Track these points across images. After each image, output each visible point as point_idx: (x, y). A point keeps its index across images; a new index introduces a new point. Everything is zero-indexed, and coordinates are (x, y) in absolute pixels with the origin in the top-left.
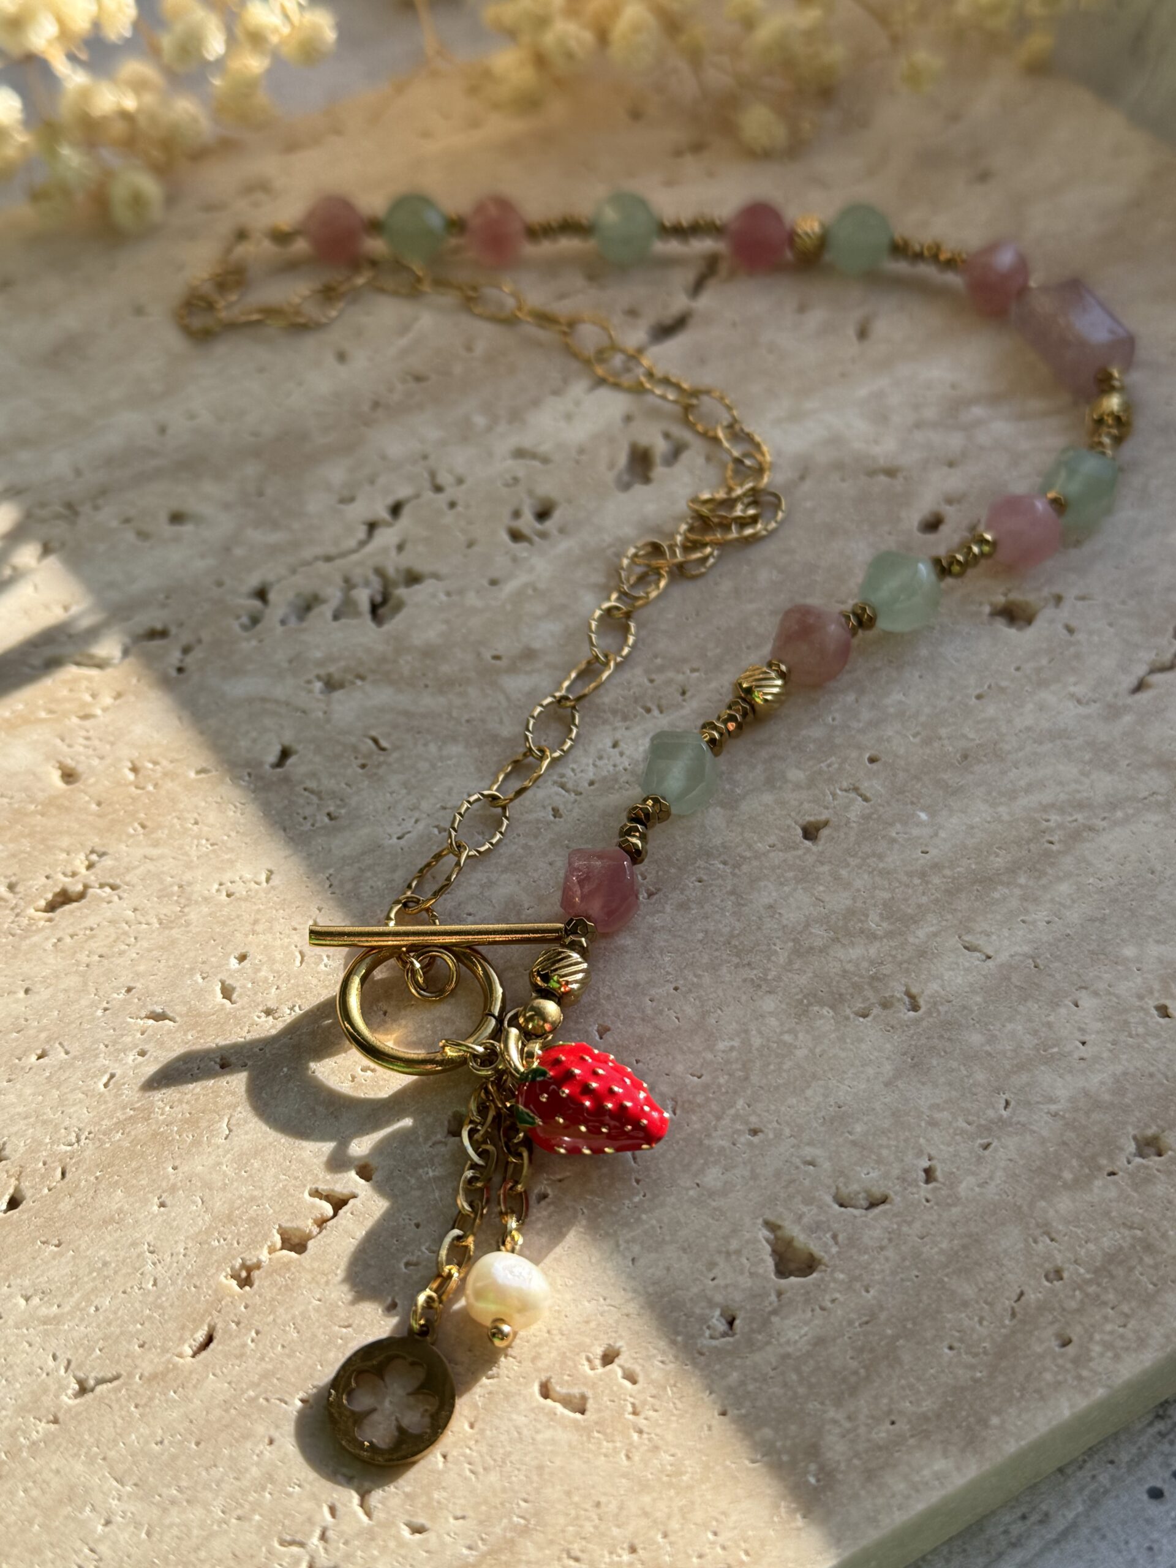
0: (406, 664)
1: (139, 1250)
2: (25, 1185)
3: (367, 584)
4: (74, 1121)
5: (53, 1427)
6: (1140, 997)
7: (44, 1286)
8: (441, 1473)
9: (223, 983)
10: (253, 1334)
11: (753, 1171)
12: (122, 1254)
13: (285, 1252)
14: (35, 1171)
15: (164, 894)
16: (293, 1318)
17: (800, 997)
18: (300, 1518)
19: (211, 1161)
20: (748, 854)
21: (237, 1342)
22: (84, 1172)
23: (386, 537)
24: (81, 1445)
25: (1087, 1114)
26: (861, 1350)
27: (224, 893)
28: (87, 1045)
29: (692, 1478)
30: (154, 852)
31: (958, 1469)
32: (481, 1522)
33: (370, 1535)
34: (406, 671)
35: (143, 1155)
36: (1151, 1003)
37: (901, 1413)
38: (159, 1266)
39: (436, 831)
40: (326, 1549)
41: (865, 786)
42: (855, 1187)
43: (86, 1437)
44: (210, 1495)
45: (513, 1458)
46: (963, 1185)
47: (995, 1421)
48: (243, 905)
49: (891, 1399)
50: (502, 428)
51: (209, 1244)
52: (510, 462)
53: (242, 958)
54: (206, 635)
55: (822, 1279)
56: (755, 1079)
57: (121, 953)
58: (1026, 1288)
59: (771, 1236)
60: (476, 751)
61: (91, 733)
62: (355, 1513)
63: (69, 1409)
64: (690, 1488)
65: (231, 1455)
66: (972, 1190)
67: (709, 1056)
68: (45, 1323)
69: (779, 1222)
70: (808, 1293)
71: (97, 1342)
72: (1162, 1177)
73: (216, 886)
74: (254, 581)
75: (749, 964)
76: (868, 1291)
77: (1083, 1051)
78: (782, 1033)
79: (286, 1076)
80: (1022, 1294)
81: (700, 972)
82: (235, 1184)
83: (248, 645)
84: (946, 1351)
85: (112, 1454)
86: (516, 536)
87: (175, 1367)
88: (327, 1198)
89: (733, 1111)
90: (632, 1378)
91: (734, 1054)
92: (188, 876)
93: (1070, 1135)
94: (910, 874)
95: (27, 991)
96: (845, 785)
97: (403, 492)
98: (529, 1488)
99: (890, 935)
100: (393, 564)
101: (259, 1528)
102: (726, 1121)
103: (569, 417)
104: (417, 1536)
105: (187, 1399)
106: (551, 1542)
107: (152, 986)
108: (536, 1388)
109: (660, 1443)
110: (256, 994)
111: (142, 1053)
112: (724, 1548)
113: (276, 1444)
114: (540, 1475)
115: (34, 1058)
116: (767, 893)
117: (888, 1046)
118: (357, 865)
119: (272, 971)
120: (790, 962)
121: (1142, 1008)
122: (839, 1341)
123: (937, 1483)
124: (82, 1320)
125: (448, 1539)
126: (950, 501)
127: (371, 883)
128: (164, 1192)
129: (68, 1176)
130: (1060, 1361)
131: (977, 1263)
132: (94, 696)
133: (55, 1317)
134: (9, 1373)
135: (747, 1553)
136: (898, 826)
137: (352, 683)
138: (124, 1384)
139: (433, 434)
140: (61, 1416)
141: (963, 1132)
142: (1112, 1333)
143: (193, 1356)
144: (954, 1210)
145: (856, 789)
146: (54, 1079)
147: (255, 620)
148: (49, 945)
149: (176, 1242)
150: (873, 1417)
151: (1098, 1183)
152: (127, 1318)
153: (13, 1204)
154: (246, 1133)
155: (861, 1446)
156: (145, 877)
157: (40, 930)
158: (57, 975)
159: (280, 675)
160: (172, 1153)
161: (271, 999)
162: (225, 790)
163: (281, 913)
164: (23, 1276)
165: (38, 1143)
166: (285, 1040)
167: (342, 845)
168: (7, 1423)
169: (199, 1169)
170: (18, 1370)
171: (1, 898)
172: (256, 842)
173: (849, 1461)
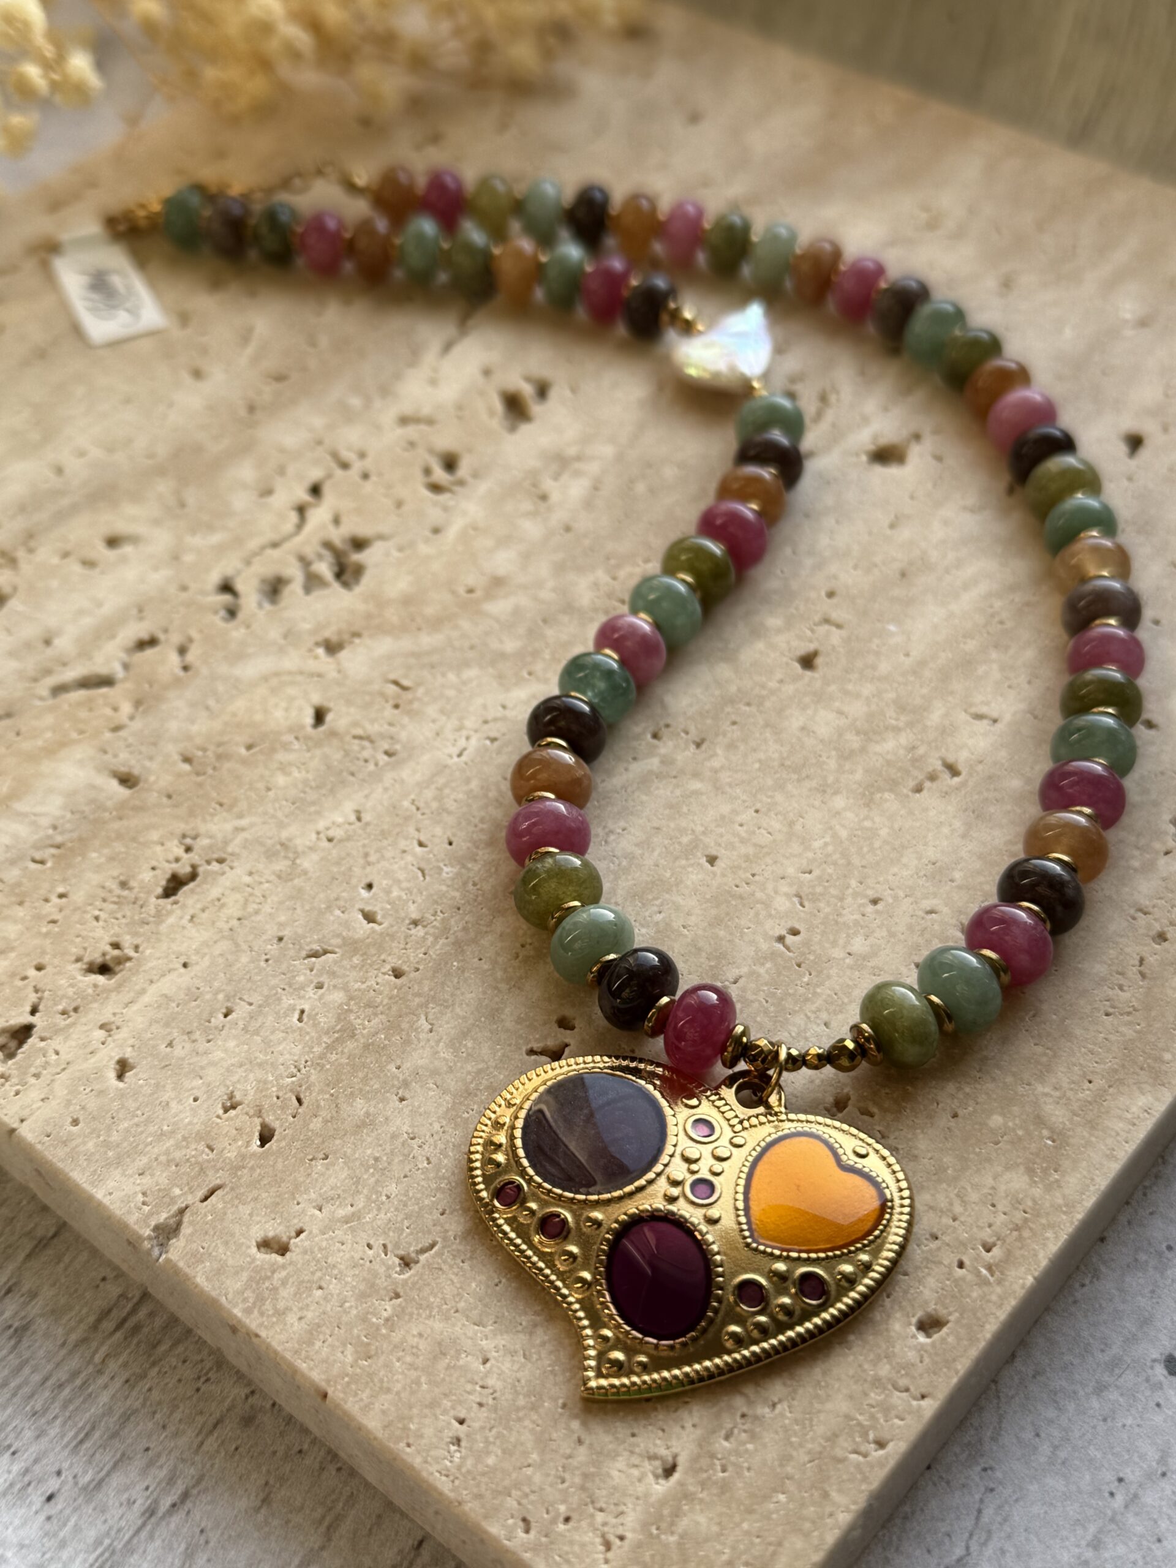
0: (392, 615)
1: (400, 1140)
2: (270, 1119)
3: (320, 557)
4: (287, 1056)
5: (397, 1301)
7: (331, 1194)
9: (362, 911)
11: (889, 931)
12: (388, 1148)
14: (272, 1105)
15: (270, 855)
17: (861, 790)
19: (427, 1053)
20: (764, 693)
22: (318, 1093)
23: (319, 515)
24: (430, 1306)
26: (1041, 1036)
27: (325, 839)
28: (266, 992)
29: (955, 1170)
30: (244, 822)
31: (1157, 1099)
34: (395, 619)
35: (364, 1065)
37: (1092, 1072)
38: (426, 1147)
39: (488, 742)
41: (834, 615)
43: (432, 1299)
48: (349, 844)
49: (1081, 1065)
50: (378, 403)
51: (461, 1117)
52: (400, 431)
53: (370, 886)
54: (194, 633)
56: (856, 861)
57: (257, 912)
58: (1144, 954)
60: (491, 670)
61: (131, 740)
63: (406, 1281)
64: (956, 1179)
67: (810, 855)
68: (347, 1223)
71: (402, 1222)
73: (314, 836)
74: (214, 578)
75: (807, 777)
78: (861, 822)
79: (458, 968)
80: (1142, 961)
81: (770, 793)
82: (459, 1065)
83: (237, 632)
84: (1105, 1017)
85: (462, 1305)
86: (436, 488)
88: (544, 1052)
89: (850, 891)
90: (868, 1113)
91: (830, 848)
92: (284, 834)
94: (904, 675)
95: (185, 965)
96: (816, 619)
97: (315, 474)
99: (910, 725)
100: (338, 536)
102: (849, 900)
103: (433, 382)
107: (300, 931)
109: (916, 1152)
110: (397, 911)
111: (320, 986)
112: (1005, 1214)
115: (221, 1016)
116: (795, 721)
117: (949, 808)
118: (433, 787)
119: (402, 889)
120: (841, 766)
123: (1146, 1115)
124: (379, 1209)
127: (452, 797)
128: (399, 1088)
129: (305, 1101)
132: (116, 709)
133: (353, 1214)
134: (335, 1272)
135: (1025, 1212)
136: (876, 641)
137: (351, 643)
138: (444, 1247)
139: (318, 422)
140: (400, 1290)
145: (827, 621)
146: (251, 1029)
147: (232, 613)
148: (185, 921)
149: (431, 1124)
150: (1074, 1082)
152: (419, 1195)
153: (265, 1138)
154: (448, 1023)
155: (1075, 1106)
156: (245, 845)
157: (170, 913)
158: (205, 944)
159: (281, 650)
160: (389, 1056)
161: (413, 912)
162: (281, 756)
163: (385, 843)
164: (307, 1191)
165: (262, 1084)
166: (442, 941)
167: (411, 774)
168: (354, 1312)
169: (420, 1062)
170: (342, 1267)
171: (119, 897)
172: (332, 791)
173: (1071, 1121)
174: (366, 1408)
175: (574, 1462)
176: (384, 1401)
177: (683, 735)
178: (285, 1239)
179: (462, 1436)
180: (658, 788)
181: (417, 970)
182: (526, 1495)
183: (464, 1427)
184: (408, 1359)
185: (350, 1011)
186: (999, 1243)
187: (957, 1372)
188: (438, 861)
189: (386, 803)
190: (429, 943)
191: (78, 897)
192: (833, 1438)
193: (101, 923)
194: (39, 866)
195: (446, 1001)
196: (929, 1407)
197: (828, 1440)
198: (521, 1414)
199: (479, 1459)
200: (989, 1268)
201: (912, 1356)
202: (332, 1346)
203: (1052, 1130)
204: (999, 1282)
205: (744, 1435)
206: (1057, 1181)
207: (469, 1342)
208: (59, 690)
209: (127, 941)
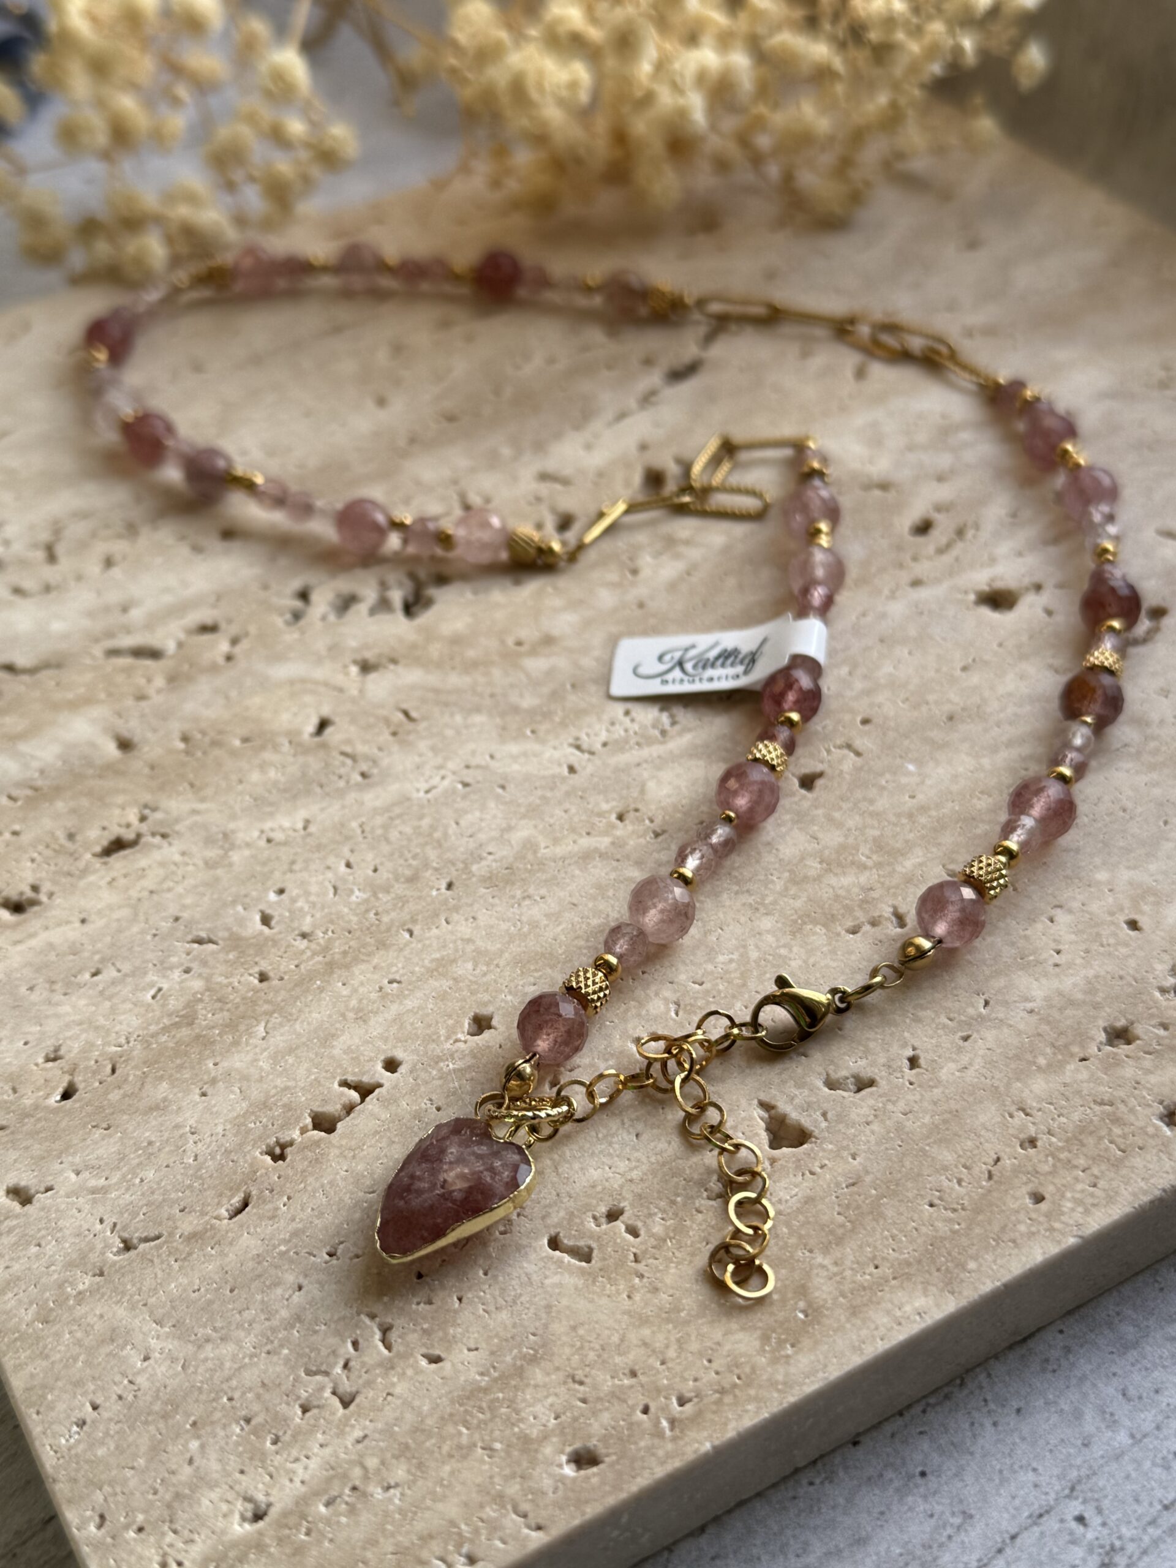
0: (435, 650)
1: (181, 1131)
2: (78, 1079)
3: (399, 585)
4: (124, 1027)
5: (98, 1279)
6: (1112, 914)
7: (94, 1162)
8: (456, 1312)
9: (263, 912)
10: (285, 1199)
12: (166, 1135)
13: (316, 1132)
14: (86, 1068)
15: (209, 841)
16: (322, 1186)
17: (794, 917)
18: (324, 1352)
19: (249, 1057)
21: (269, 1206)
22: (133, 1068)
24: (123, 1293)
25: (1061, 1010)
26: (848, 1206)
27: (265, 839)
28: (138, 964)
29: (688, 1314)
30: (202, 807)
31: (938, 1306)
32: (492, 1353)
33: (388, 1366)
34: (435, 655)
35: (186, 1054)
36: (1122, 918)
37: (884, 1259)
38: (200, 1145)
39: (460, 786)
40: (348, 1378)
41: (858, 743)
42: (844, 1073)
43: (129, 1287)
44: (242, 1334)
45: (523, 1299)
46: (945, 1070)
47: (972, 1265)
48: (283, 849)
49: (875, 1247)
50: (526, 456)
51: (246, 1125)
52: (534, 486)
53: (281, 892)
54: (253, 629)
55: (812, 1149)
57: (169, 890)
58: (1002, 1155)
59: (766, 1115)
60: (498, 720)
61: (147, 711)
62: (376, 1347)
63: (114, 1263)
64: (687, 1322)
65: (263, 1301)
66: (953, 1074)
67: (710, 967)
68: (93, 1193)
69: (773, 1102)
70: (799, 1161)
71: (142, 1207)
72: (1130, 1062)
73: (256, 834)
74: (296, 585)
75: (748, 891)
76: (854, 1159)
77: (1057, 958)
78: (778, 947)
79: (319, 988)
80: (998, 1160)
82: (271, 1077)
83: (291, 636)
84: (927, 1207)
85: (152, 1301)
87: (212, 1227)
88: (356, 1088)
90: (633, 1232)
91: (734, 965)
92: (232, 826)
93: (1043, 1028)
94: (898, 815)
95: (83, 921)
96: (838, 742)
98: (538, 1324)
99: (879, 865)
100: (425, 569)
101: (287, 1360)
103: (588, 447)
104: (434, 1366)
105: (223, 1254)
106: (558, 1369)
107: (197, 916)
108: (546, 1241)
109: (660, 1285)
110: (292, 921)
111: (187, 971)
112: (717, 1373)
113: (304, 1290)
114: (548, 1313)
115: (87, 976)
118: (386, 815)
119: (307, 902)
120: (786, 889)
121: (1113, 923)
122: (827, 1200)
123: (918, 1318)
124: (128, 1189)
125: (460, 1366)
126: (939, 508)
128: (206, 1083)
129: (118, 1072)
130: (1034, 1216)
131: (956, 1134)
132: (149, 681)
133: (103, 1187)
134: (59, 1235)
135: (739, 1378)
136: (888, 776)
137: (385, 667)
138: (165, 1242)
139: (463, 464)
140: (105, 1270)
141: (945, 1026)
142: (1083, 1191)
143: (230, 1219)
144: (935, 1091)
145: (849, 747)
146: (107, 993)
147: (297, 616)
148: (103, 883)
149: (216, 1125)
150: (858, 1263)
151: (1070, 1067)
152: (169, 1187)
153: (66, 1095)
154: (282, 1035)
155: (847, 1287)
156: (191, 828)
157: (96, 871)
158: (111, 908)
159: (319, 661)
160: (213, 1052)
161: (306, 925)
162: (268, 755)
163: (317, 855)
164: (75, 1153)
165: (91, 1045)
166: (320, 958)
167: (374, 798)
168: (56, 1276)
169: (238, 1065)
170: (67, 1232)
171: (61, 846)
172: (295, 797)
173: (835, 1299)
174: (18, 1367)
175: (174, 1479)
176: (38, 1367)
177: (647, 822)
178: (33, 1191)
179: (88, 1421)
180: (595, 867)
181: (281, 979)
182: (116, 1494)
183: (95, 1414)
184: (79, 1335)
185: (201, 1000)
186: (695, 1400)
187: (583, 1514)
188: (354, 884)
189: (336, 819)
190: (305, 957)
191: (25, 838)
192: (426, 1538)
193: (34, 865)
194: (10, 804)
195: (291, 1014)
196: (537, 1540)
197: (421, 1538)
198: (150, 1418)
199: (91, 1446)
200: (673, 1422)
201: (547, 1483)
202: (20, 1301)
203: (810, 1304)
204: (674, 1439)
205: (344, 1506)
206: (788, 1356)
207: (141, 1336)
208: (113, 653)
209: (46, 887)
